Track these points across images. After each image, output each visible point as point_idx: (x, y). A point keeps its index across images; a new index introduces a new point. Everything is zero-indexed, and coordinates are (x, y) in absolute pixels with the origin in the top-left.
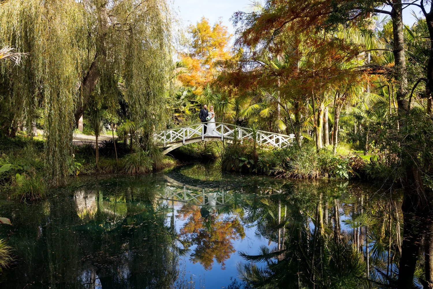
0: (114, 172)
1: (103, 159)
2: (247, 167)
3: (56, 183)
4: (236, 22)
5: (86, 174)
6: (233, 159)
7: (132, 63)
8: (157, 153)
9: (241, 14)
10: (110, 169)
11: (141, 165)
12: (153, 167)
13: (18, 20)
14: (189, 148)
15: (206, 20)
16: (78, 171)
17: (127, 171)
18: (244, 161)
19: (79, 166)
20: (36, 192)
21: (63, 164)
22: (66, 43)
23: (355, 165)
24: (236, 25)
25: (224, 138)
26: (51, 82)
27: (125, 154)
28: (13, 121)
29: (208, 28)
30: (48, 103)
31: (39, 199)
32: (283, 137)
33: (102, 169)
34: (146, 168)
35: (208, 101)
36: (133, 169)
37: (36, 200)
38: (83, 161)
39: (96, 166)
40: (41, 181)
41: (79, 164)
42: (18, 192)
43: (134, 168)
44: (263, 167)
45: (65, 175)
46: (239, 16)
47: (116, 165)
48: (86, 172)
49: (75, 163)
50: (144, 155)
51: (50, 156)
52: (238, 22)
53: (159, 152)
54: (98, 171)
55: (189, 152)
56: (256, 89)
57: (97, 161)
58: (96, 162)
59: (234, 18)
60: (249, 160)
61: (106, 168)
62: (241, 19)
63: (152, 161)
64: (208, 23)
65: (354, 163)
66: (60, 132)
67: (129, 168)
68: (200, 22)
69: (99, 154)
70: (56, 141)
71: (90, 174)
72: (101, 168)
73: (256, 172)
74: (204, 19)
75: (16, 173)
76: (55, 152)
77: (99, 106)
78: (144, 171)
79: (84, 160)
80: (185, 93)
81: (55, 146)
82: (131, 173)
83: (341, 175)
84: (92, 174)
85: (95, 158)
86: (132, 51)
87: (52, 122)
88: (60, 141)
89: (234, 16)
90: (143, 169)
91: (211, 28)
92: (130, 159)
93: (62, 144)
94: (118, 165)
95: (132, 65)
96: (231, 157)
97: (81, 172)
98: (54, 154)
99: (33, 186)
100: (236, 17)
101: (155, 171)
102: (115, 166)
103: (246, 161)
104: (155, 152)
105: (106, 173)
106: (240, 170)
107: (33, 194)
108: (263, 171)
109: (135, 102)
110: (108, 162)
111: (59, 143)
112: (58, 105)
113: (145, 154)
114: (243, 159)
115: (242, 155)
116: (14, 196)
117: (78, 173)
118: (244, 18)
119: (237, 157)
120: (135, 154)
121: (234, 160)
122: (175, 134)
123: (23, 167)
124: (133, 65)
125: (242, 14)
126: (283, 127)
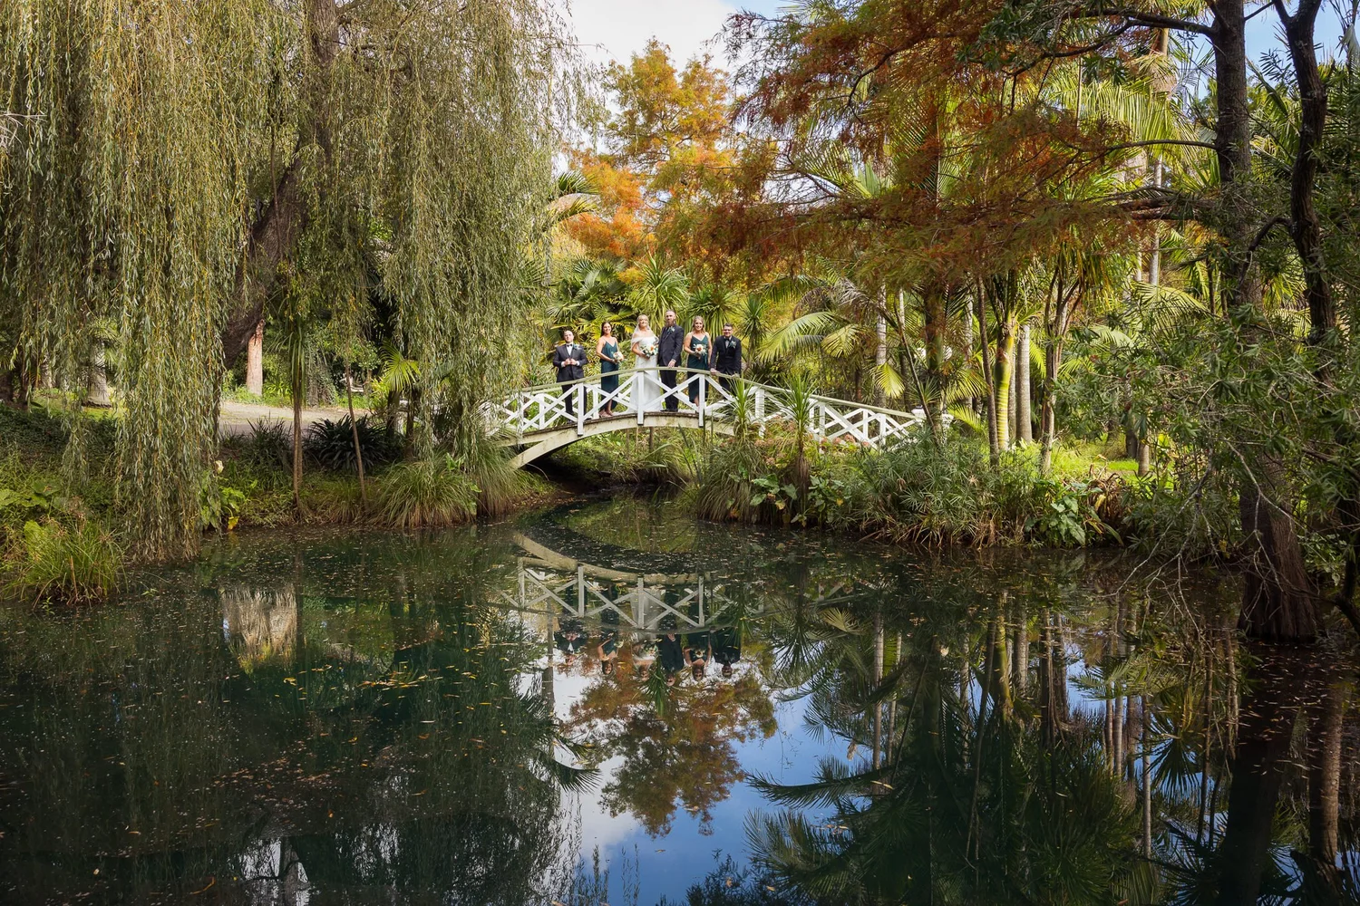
0: (351, 520)
1: (316, 478)
2: (776, 507)
3: (153, 550)
4: (737, 46)
5: (262, 525)
6: (732, 481)
7: (412, 172)
8: (493, 462)
9: (751, 20)
10: (338, 511)
11: (439, 499)
12: (478, 507)
13: (37, 21)
14: (600, 449)
15: (662, 48)
16: (235, 515)
17: (395, 518)
18: (764, 490)
19: (238, 500)
20: (87, 579)
21: (181, 491)
22: (197, 101)
23: (1106, 503)
24: (735, 56)
25: (706, 419)
26: (142, 225)
27: (389, 465)
28: (15, 351)
29: (667, 74)
30: (131, 294)
31: (94, 601)
32: (892, 416)
33: (315, 510)
34: (457, 509)
35: (659, 301)
36: (413, 511)
37: (85, 604)
38: (253, 485)
39: (295, 501)
40: (104, 543)
41: (238, 494)
42: (26, 579)
43: (418, 511)
44: (826, 508)
45: (187, 527)
46: (744, 26)
47: (359, 497)
48: (261, 520)
49: (226, 491)
50: (449, 466)
51: (138, 463)
52: (743, 46)
53: (498, 459)
54: (298, 516)
55: (596, 461)
56: (802, 262)
57: (296, 485)
58: (292, 488)
59: (729, 34)
60: (781, 486)
61: (326, 507)
62: (751, 37)
63: (475, 488)
64: (667, 58)
65: (1102, 497)
66: (170, 387)
67: (400, 510)
68: (642, 55)
69: (304, 461)
70: (156, 417)
71: (273, 526)
72: (310, 508)
73: (804, 524)
74: (654, 44)
75: (25, 520)
76: (153, 450)
77: (303, 309)
78: (448, 519)
79: (256, 482)
80: (592, 277)
81: (155, 433)
82: (406, 524)
83: (1063, 533)
84: (279, 525)
85: (291, 474)
86: (411, 135)
87: (144, 354)
88: (170, 415)
89: (728, 28)
90: (445, 511)
91: (676, 75)
92: (405, 479)
93: (176, 426)
94: (364, 498)
95: (411, 179)
96: (727, 476)
97: (244, 519)
98: (150, 458)
99: (76, 561)
100: (736, 30)
101: (486, 520)
102: (357, 503)
103: (772, 488)
104: (487, 457)
105: (325, 525)
106: (754, 518)
107: (78, 584)
108: (824, 521)
109: (417, 296)
110: (330, 490)
111: (169, 423)
112: (167, 302)
113: (452, 466)
114: (763, 482)
115: (762, 470)
116: (12, 590)
117: (233, 522)
118: (761, 34)
119: (745, 477)
120: (420, 465)
121: (736, 485)
122: (553, 405)
123: (48, 499)
124: (415, 178)
125: (755, 22)
126: (893, 387)
